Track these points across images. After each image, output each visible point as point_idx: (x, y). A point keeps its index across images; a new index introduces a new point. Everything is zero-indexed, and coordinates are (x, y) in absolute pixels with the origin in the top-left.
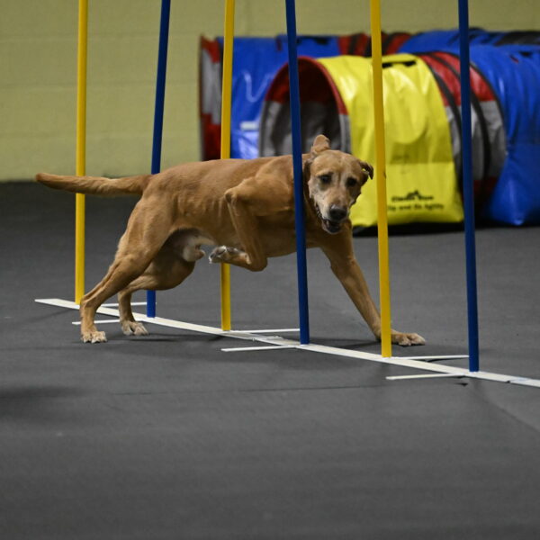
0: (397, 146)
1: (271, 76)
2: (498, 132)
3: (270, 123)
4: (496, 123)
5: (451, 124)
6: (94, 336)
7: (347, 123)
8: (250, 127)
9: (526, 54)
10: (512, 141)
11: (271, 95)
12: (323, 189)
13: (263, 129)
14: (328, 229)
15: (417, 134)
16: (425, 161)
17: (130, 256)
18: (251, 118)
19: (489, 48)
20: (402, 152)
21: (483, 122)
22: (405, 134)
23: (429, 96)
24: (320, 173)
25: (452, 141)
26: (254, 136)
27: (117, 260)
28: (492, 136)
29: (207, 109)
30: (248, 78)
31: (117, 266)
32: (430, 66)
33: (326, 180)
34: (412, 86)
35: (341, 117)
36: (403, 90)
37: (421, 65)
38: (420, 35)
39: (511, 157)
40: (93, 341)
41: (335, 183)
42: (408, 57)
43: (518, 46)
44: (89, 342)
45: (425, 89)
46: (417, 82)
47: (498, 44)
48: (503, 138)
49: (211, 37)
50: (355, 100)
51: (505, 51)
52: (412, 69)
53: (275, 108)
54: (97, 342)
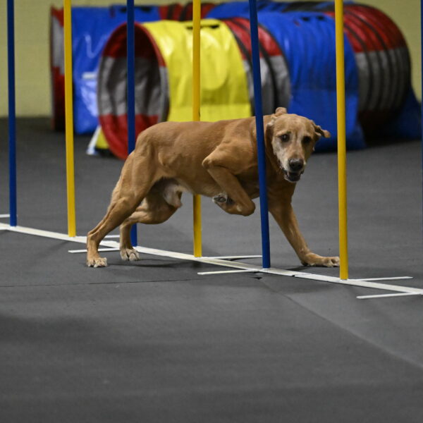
0: (206, 91)
1: (106, 37)
2: (284, 80)
3: (106, 74)
4: (283, 73)
5: (247, 74)
6: (96, 261)
7: (166, 74)
8: (90, 78)
9: (306, 19)
10: (295, 87)
11: (106, 52)
12: (283, 146)
13: (100, 78)
14: (289, 178)
15: (220, 82)
16: (227, 102)
17: (123, 198)
18: (91, 69)
19: (276, 14)
20: (209, 96)
21: (272, 73)
22: (211, 82)
23: (230, 53)
24: (280, 133)
25: (248, 87)
26: (93, 84)
27: (112, 202)
28: (279, 83)
29: (56, 63)
30: (88, 39)
31: (113, 207)
32: (231, 28)
33: (285, 139)
34: (217, 45)
35: (162, 70)
36: (210, 48)
37: (224, 28)
38: (222, 5)
39: (295, 99)
40: (95, 266)
41: (293, 141)
42: (213, 22)
43: (299, 13)
44: (92, 266)
45: (227, 47)
46: (221, 42)
47: (284, 11)
48: (288, 85)
49: (58, 6)
50: (172, 55)
51: (289, 17)
52: (216, 31)
53: (110, 62)
54: (99, 267)
